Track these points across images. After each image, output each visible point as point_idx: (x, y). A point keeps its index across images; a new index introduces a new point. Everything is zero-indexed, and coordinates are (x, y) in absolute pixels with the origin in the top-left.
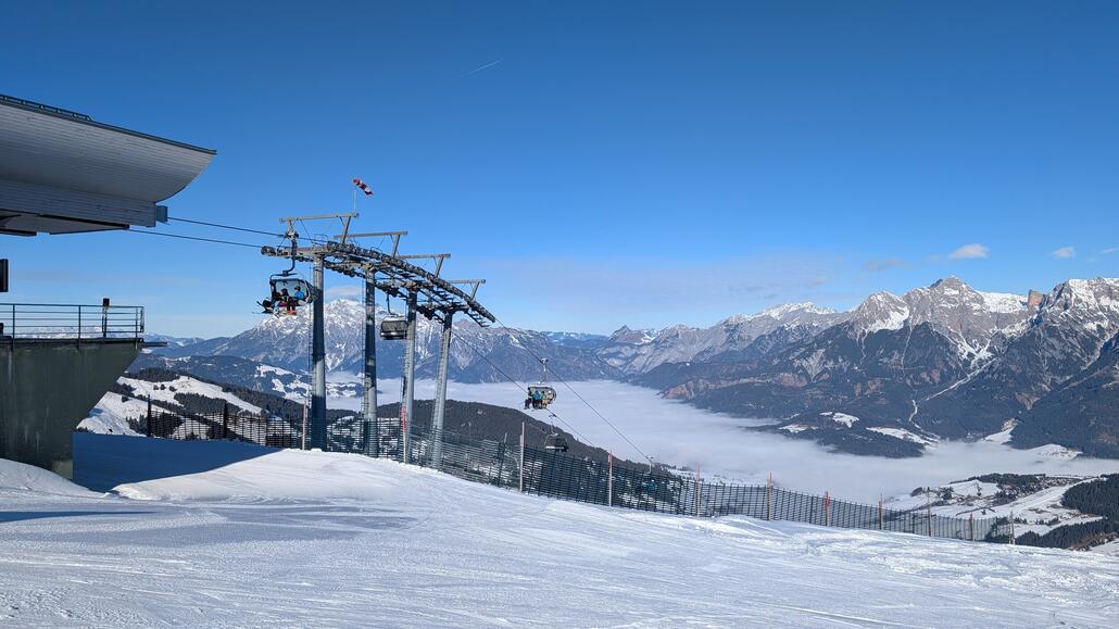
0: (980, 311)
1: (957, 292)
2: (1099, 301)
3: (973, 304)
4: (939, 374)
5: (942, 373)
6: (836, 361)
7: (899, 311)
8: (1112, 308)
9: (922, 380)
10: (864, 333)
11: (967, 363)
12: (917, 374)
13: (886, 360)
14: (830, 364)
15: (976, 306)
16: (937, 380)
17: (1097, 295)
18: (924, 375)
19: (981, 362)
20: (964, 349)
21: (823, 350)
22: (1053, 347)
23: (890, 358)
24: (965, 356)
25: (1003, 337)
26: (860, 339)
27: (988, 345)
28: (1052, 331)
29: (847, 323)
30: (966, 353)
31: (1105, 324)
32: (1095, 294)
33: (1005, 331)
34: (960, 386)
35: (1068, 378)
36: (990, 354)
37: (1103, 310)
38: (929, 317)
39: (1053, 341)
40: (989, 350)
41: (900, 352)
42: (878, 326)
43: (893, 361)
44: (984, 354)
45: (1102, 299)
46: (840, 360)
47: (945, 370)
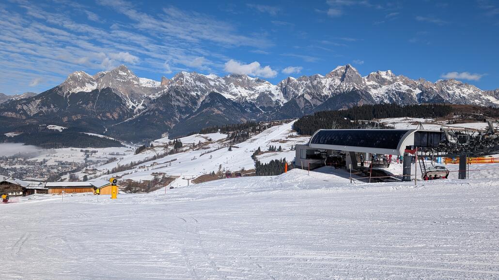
0: (138, 85)
1: (126, 74)
2: (195, 83)
3: (134, 81)
4: (117, 115)
5: (119, 114)
6: (49, 107)
7: (91, 83)
8: (202, 86)
9: (107, 117)
10: (69, 93)
11: (132, 111)
12: (104, 113)
13: (84, 106)
14: (45, 109)
15: (136, 83)
16: (116, 118)
17: (195, 80)
18: (108, 115)
19: (139, 110)
20: (130, 104)
21: (39, 101)
22: (179, 101)
23: (87, 104)
24: (130, 107)
25: (150, 99)
26: (66, 96)
27: (142, 103)
28: (178, 93)
29: (57, 87)
30: (131, 106)
31: (199, 93)
32: (193, 79)
33: (151, 96)
34: (130, 120)
35: (187, 115)
36: (144, 107)
37: (198, 87)
38: (110, 85)
39: (179, 98)
40: (143, 105)
41: (93, 102)
42: (78, 90)
43: (89, 106)
44: (140, 107)
45: (196, 82)
46: (52, 106)
47: (121, 113)
